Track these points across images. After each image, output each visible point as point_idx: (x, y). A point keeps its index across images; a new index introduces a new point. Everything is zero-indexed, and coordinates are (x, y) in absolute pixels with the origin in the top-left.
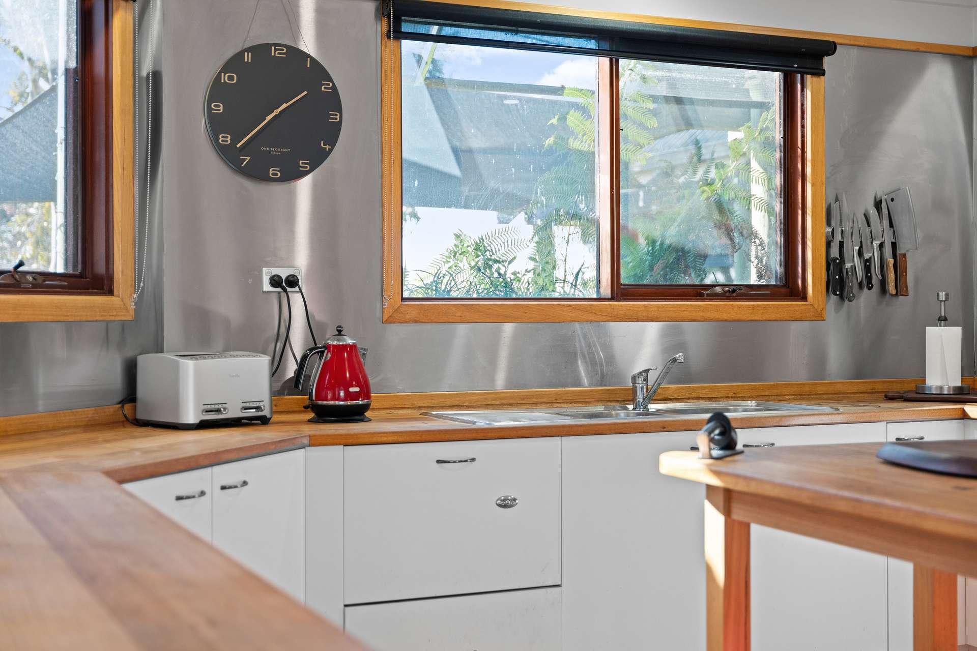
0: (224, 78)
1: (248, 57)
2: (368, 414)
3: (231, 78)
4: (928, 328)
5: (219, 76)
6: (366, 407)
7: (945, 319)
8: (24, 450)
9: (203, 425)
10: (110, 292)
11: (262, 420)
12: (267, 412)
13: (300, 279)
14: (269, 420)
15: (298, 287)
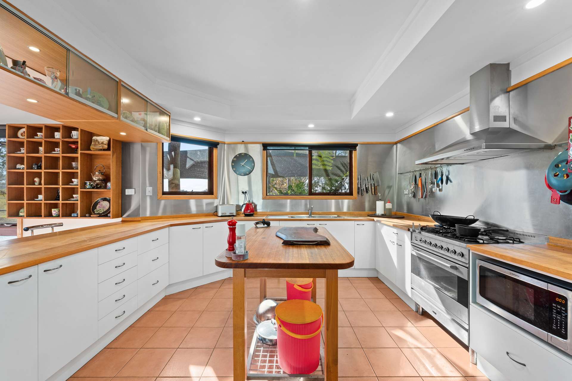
0: (234, 159)
1: (238, 156)
2: (254, 215)
3: (235, 159)
4: (377, 202)
5: (233, 159)
6: (253, 214)
7: (380, 200)
8: (186, 219)
9: (222, 216)
10: (213, 194)
11: (234, 216)
12: (235, 214)
13: (247, 192)
14: (236, 216)
15: (247, 193)
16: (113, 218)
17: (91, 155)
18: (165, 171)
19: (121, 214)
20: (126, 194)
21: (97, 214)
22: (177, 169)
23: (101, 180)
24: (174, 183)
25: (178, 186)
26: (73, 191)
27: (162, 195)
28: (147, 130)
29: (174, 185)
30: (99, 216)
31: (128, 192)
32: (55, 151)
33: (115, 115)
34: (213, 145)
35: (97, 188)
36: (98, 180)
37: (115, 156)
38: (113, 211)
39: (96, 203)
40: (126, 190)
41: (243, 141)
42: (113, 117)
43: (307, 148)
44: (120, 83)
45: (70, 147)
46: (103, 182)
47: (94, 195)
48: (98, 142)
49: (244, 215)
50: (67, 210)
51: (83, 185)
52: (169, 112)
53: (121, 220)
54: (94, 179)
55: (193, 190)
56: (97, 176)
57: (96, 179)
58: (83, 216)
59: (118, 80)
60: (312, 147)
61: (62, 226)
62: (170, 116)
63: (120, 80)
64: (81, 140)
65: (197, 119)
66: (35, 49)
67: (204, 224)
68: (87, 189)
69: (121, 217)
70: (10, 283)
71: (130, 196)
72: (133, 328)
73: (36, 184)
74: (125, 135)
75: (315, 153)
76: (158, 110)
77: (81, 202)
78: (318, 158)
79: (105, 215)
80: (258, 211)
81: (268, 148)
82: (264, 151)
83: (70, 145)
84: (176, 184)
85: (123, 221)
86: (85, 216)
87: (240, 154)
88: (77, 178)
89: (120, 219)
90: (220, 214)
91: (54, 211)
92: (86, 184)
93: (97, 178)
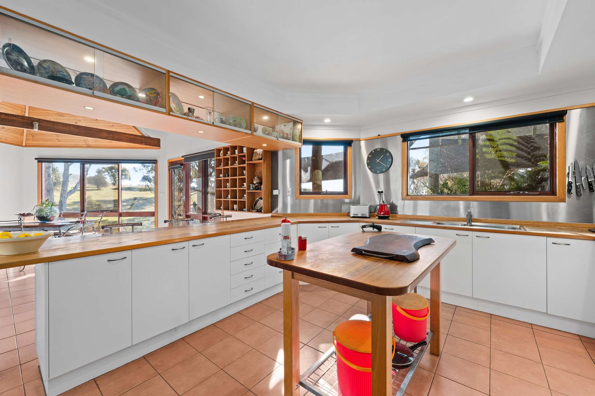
1: (373, 152)
3: (370, 156)
5: (368, 156)
6: (389, 216)
9: (353, 217)
10: (347, 194)
11: (366, 217)
12: (367, 216)
13: (384, 191)
14: (369, 218)
15: (384, 193)
16: (264, 213)
17: (254, 164)
18: (303, 172)
19: (270, 211)
20: (274, 194)
21: (256, 210)
22: (319, 171)
23: (258, 183)
24: (316, 184)
25: (320, 187)
26: (243, 192)
27: (300, 195)
28: (278, 139)
29: (316, 185)
30: (257, 212)
31: (275, 192)
32: (236, 164)
33: (249, 132)
34: (347, 143)
35: (257, 190)
36: (257, 183)
37: (266, 163)
38: (264, 208)
39: (256, 202)
40: (274, 190)
41: (379, 135)
42: (247, 133)
43: (467, 131)
44: (253, 105)
45: (242, 159)
46: (259, 185)
47: (256, 195)
48: (257, 154)
49: (378, 218)
50: (242, 206)
51: (249, 189)
52: (301, 120)
53: (271, 216)
54: (254, 183)
55: (327, 190)
56: (256, 180)
57: (255, 183)
58: (249, 211)
59: (251, 103)
60: (474, 129)
61: (231, 217)
62: (301, 123)
63: (253, 103)
64: (247, 154)
65: (327, 121)
66: (202, 97)
67: (330, 224)
68: (251, 190)
69: (271, 213)
70: (173, 250)
71: (277, 196)
72: (261, 304)
73: (228, 187)
74: (266, 146)
75: (481, 137)
76: (291, 120)
77: (248, 200)
78: (488, 143)
79: (259, 211)
80: (399, 213)
81: (411, 138)
82: (403, 143)
83: (242, 158)
84: (318, 185)
85: (272, 216)
86: (250, 211)
87: (376, 150)
88: (245, 183)
89: (269, 215)
90: (352, 215)
91: (235, 206)
92: (250, 186)
93: (256, 181)
